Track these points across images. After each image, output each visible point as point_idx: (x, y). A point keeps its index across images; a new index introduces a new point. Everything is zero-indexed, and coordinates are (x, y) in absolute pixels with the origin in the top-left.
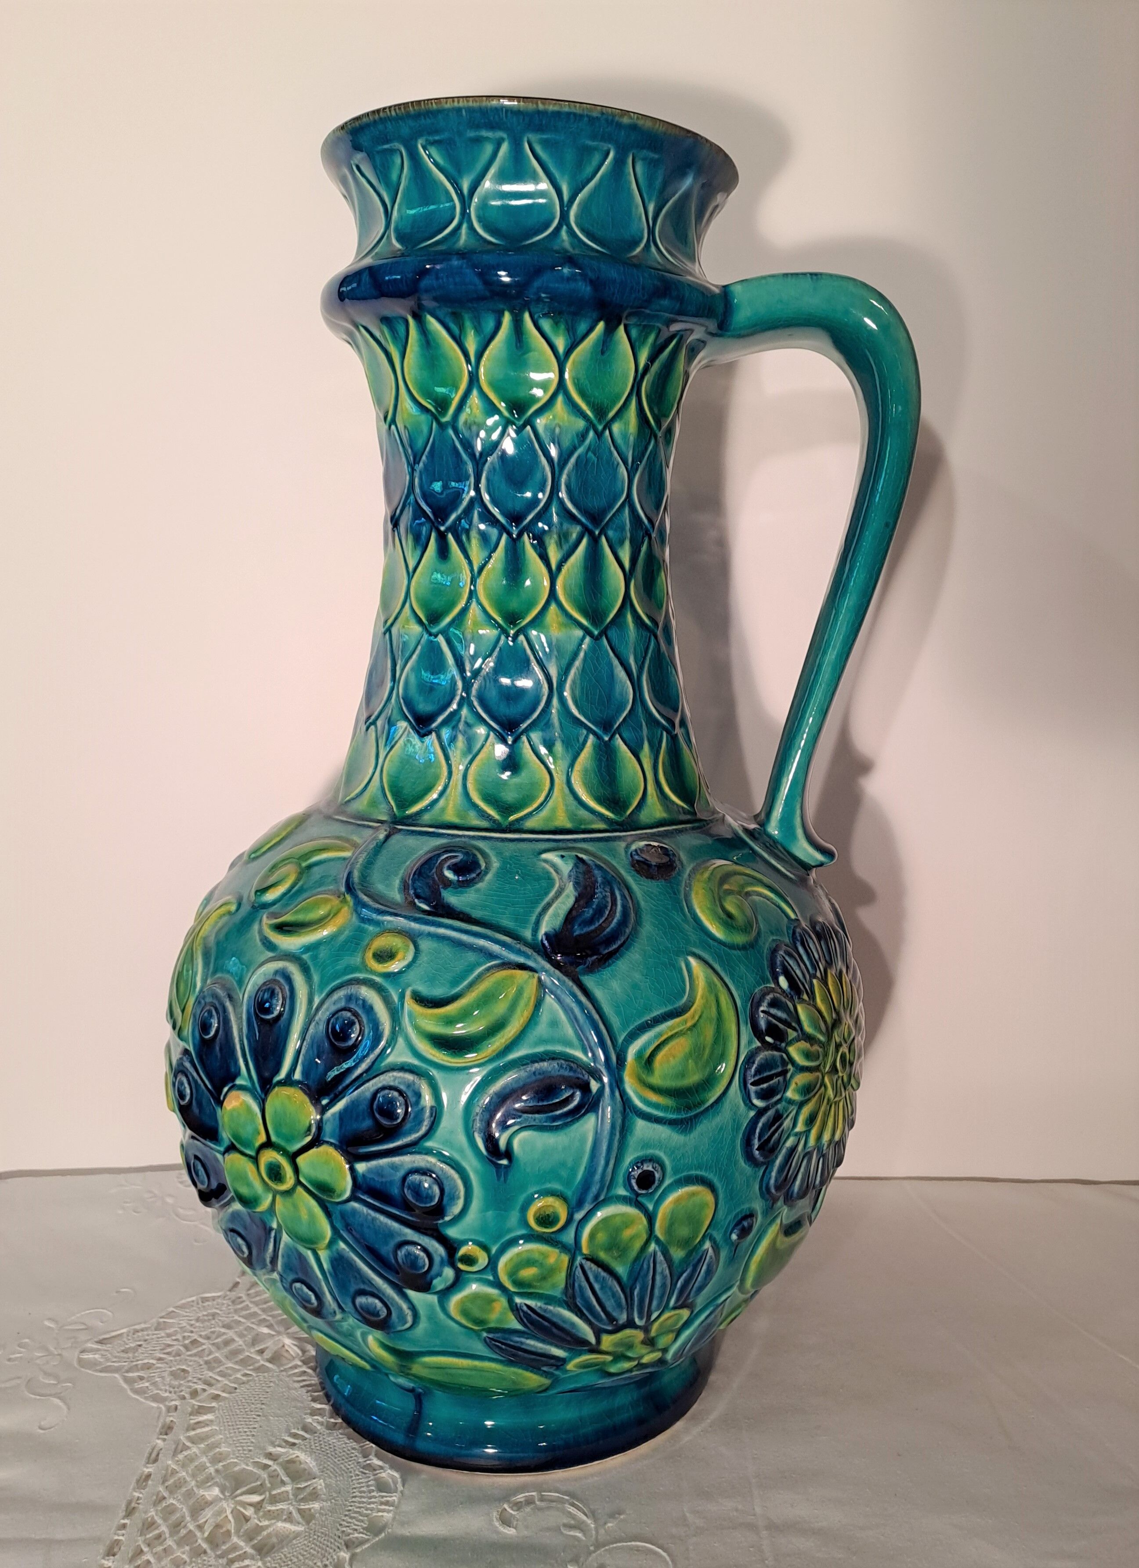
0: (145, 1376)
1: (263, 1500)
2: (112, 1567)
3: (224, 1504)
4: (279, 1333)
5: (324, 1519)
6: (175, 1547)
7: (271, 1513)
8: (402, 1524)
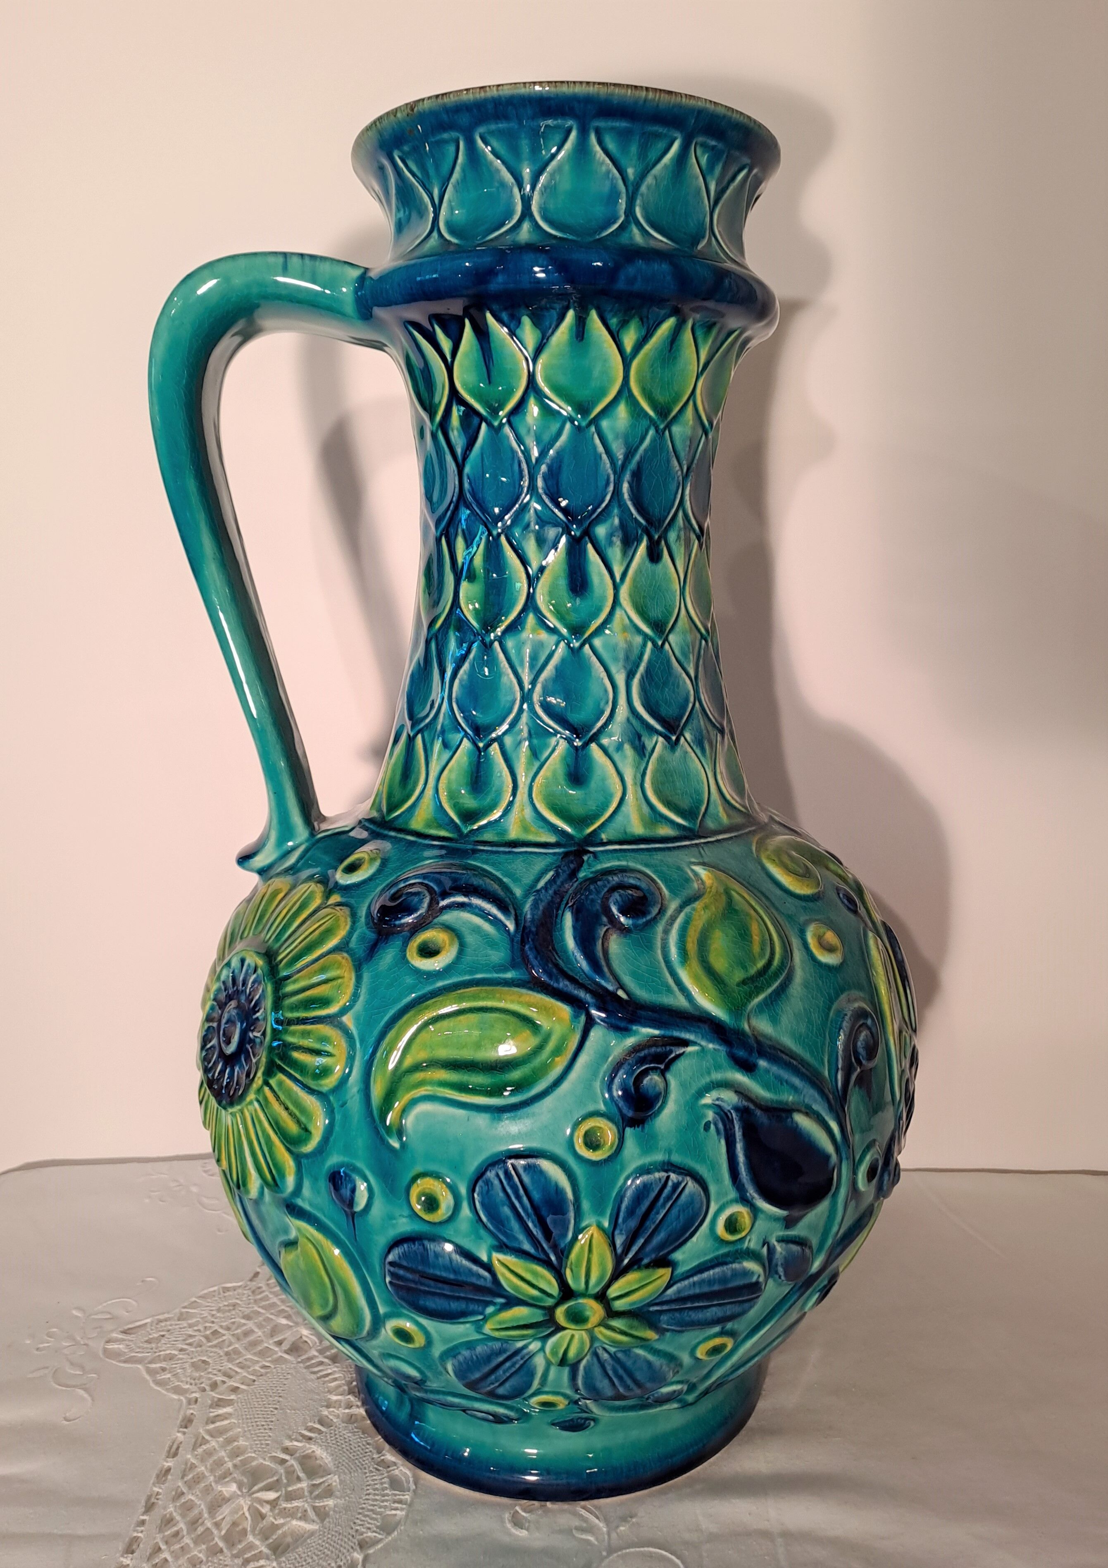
0: (168, 1367)
1: (278, 1498)
2: (131, 1565)
3: (241, 1501)
4: (297, 1324)
5: (338, 1517)
6: (192, 1545)
7: (287, 1511)
8: (415, 1523)
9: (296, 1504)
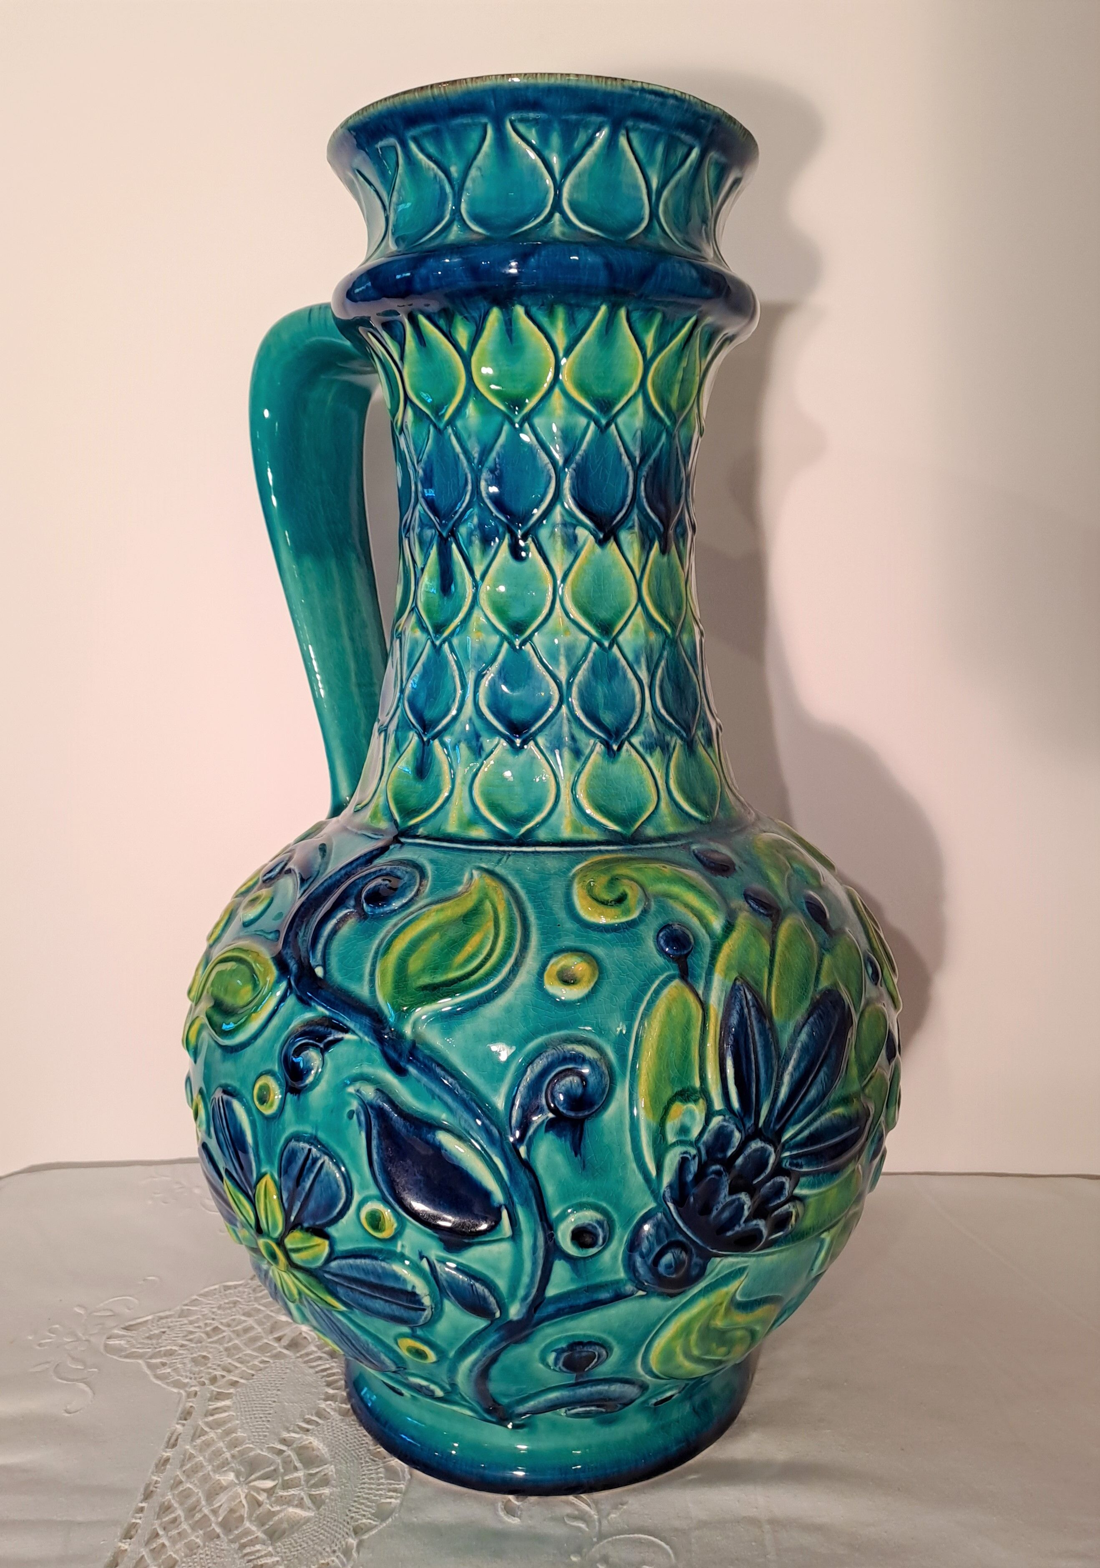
0: (168, 1362)
1: (275, 1486)
2: (129, 1550)
3: (239, 1489)
5: (333, 1504)
6: (189, 1531)
7: (283, 1498)
8: (408, 1511)
9: (293, 1492)
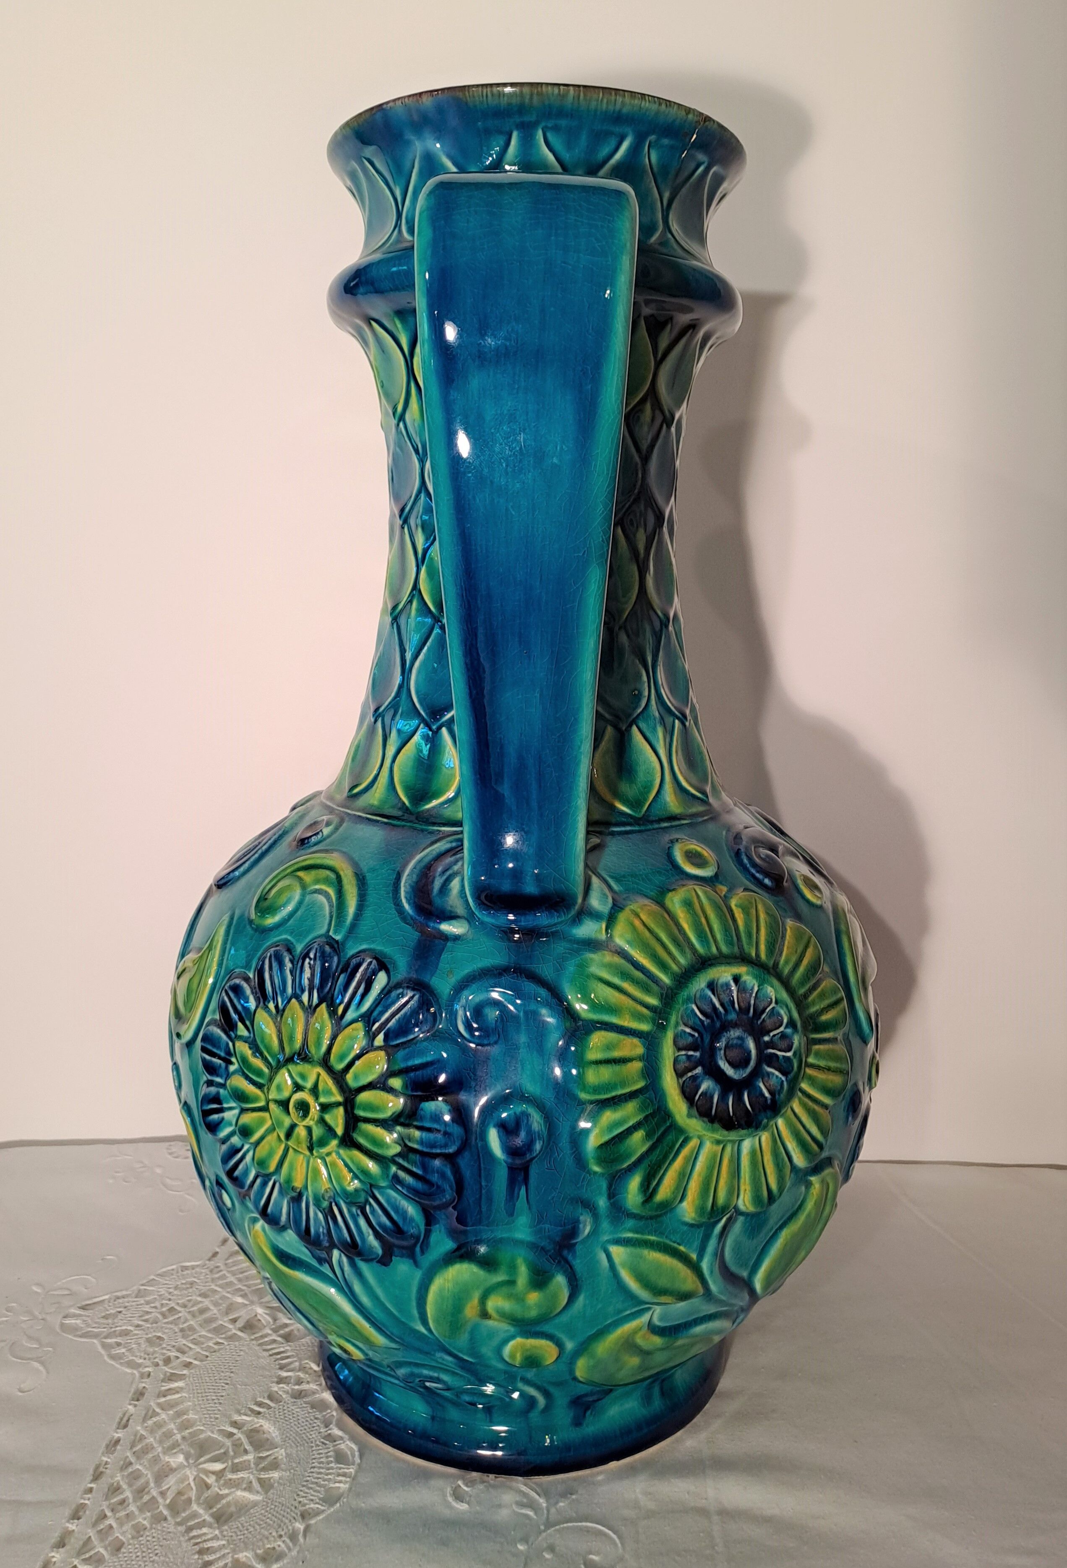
0: (121, 1344)
1: (225, 1469)
2: (76, 1530)
3: (188, 1472)
4: (252, 1303)
5: (282, 1489)
6: (137, 1513)
7: (232, 1482)
8: (358, 1495)
9: (242, 1475)
